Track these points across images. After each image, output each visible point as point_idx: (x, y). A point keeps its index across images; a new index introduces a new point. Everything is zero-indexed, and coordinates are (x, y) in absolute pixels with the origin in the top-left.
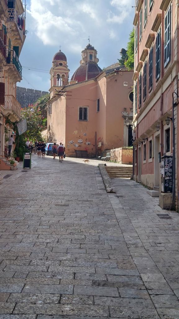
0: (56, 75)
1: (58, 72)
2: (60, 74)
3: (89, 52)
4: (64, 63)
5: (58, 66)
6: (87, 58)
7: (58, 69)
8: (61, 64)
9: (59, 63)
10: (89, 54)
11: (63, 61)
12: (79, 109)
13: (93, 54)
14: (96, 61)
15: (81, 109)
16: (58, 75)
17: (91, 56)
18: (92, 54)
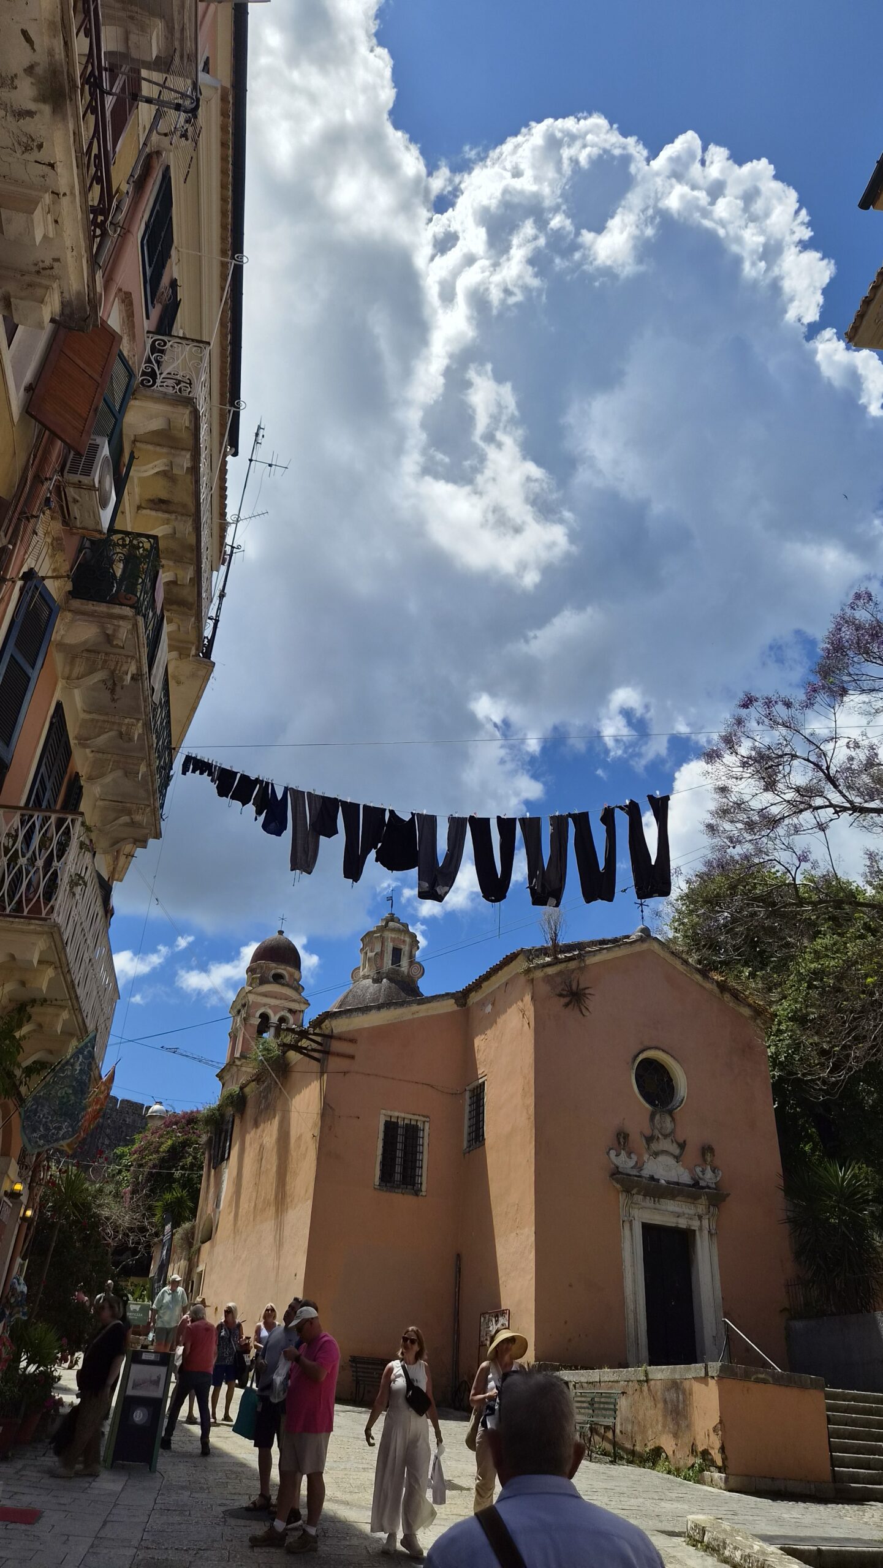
0: (258, 1015)
1: (265, 1005)
2: (270, 1012)
3: (393, 940)
4: (291, 975)
5: (268, 982)
6: (382, 959)
7: (265, 995)
8: (278, 978)
9: (273, 972)
10: (390, 946)
11: (288, 968)
12: (382, 1128)
13: (406, 949)
14: (415, 971)
15: (391, 1128)
16: (264, 1017)
17: (397, 954)
18: (402, 946)
